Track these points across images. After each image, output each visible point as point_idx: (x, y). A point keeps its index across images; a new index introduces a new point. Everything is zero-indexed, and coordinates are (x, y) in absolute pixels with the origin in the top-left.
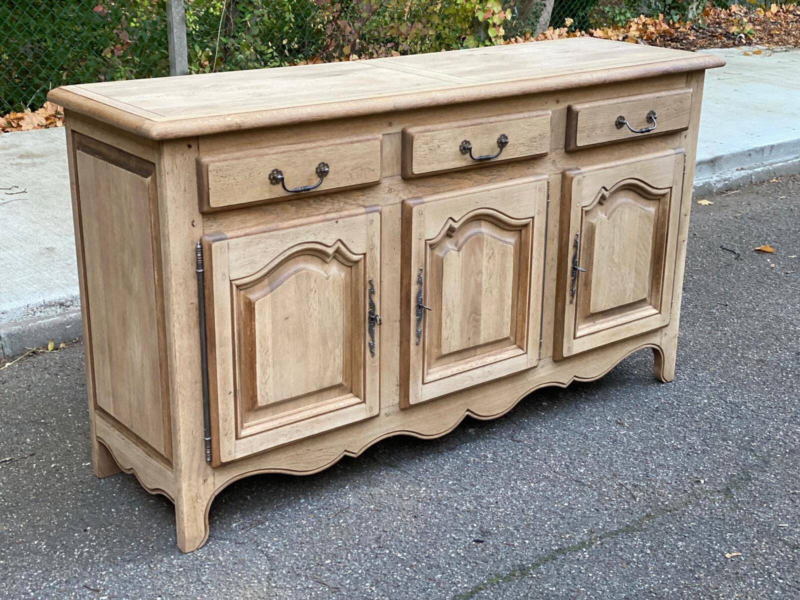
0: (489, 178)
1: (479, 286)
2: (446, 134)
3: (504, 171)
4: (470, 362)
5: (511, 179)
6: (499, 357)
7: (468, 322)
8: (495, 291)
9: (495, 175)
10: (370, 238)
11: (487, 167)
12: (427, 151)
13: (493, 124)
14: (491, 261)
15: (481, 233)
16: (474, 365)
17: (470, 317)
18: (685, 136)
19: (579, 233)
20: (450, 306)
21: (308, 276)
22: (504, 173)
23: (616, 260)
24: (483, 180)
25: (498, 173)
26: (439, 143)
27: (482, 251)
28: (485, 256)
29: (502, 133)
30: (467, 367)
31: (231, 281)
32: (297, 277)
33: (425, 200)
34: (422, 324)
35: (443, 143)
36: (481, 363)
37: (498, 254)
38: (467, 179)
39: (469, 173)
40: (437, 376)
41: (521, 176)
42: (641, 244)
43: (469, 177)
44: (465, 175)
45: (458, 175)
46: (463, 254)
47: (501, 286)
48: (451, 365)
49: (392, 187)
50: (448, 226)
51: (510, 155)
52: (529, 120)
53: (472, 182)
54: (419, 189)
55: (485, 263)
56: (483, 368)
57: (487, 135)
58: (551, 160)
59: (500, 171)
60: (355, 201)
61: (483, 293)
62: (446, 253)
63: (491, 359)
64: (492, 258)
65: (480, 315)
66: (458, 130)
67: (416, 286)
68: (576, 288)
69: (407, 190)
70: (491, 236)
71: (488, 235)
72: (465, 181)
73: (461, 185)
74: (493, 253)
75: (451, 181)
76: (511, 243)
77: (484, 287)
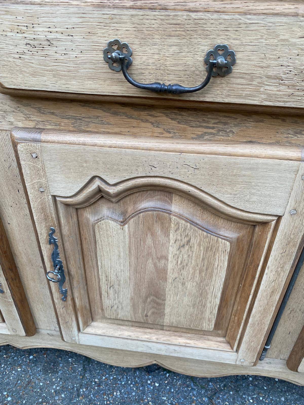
0: (199, 131)
1: (161, 271)
3: (235, 126)
4: (150, 333)
5: (251, 142)
6: (192, 343)
7: (145, 302)
8: (191, 285)
9: (213, 128)
11: (195, 110)
12: (22, 48)
13: (193, 15)
14: (184, 250)
15: (170, 213)
17: (147, 298)
20: (113, 278)
22: (235, 130)
24: (184, 130)
25: (221, 126)
26: (50, 36)
27: (167, 234)
28: (172, 241)
29: (219, 42)
33: (43, 137)
34: (66, 284)
35: (59, 36)
36: (164, 340)
37: (199, 245)
38: (147, 121)
39: (154, 113)
40: (98, 332)
41: (278, 143)
43: (152, 119)
44: (144, 114)
45: (127, 110)
46: (132, 230)
47: (201, 281)
50: (93, 187)
51: (240, 96)
53: (159, 130)
54: (44, 118)
55: (172, 250)
57: (175, 40)
59: (225, 124)
61: (170, 281)
62: (99, 220)
63: (180, 341)
64: (187, 247)
65: (164, 300)
67: (49, 246)
69: (21, 115)
70: (187, 220)
71: (180, 217)
72: (143, 124)
73: (135, 130)
74: (189, 242)
75: (112, 120)
76: (225, 238)
77: (171, 276)
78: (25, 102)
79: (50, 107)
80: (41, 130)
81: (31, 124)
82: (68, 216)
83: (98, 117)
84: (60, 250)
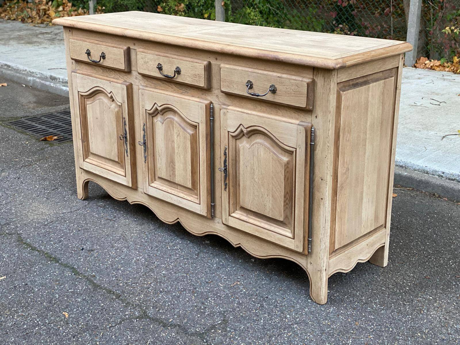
0: (181, 91)
1: (173, 148)
2: (150, 56)
3: (189, 90)
5: (193, 96)
6: (185, 197)
7: (169, 166)
8: (182, 157)
10: (123, 97)
12: (143, 63)
13: (173, 59)
14: (178, 138)
15: (173, 119)
16: (173, 192)
17: (170, 164)
18: (316, 117)
19: (227, 147)
20: (160, 151)
21: (103, 103)
22: (189, 92)
23: (256, 180)
24: (178, 90)
25: (185, 90)
26: (148, 61)
27: (173, 129)
28: (175, 133)
29: (178, 66)
30: (170, 191)
31: (78, 92)
32: (99, 101)
34: (146, 153)
37: (182, 136)
39: (172, 84)
40: (155, 186)
42: (275, 179)
46: (165, 127)
47: (184, 155)
48: (164, 185)
49: (137, 77)
50: (155, 107)
52: (192, 63)
53: (173, 90)
55: (175, 137)
56: (177, 197)
57: (170, 64)
58: (216, 95)
59: (187, 89)
60: (123, 77)
61: (176, 154)
63: (182, 195)
64: (179, 136)
65: (175, 166)
66: (156, 57)
67: (143, 132)
68: (228, 182)
70: (178, 124)
71: (176, 122)
72: (169, 87)
73: (167, 89)
74: (179, 134)
75: (162, 85)
76: (188, 133)
77: (176, 151)
78: (144, 77)
79: (149, 80)
80: (147, 87)
81: (145, 85)
82: (149, 119)
83: (159, 84)
84: (146, 134)
